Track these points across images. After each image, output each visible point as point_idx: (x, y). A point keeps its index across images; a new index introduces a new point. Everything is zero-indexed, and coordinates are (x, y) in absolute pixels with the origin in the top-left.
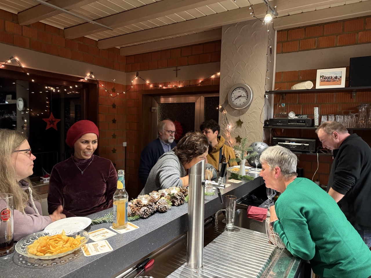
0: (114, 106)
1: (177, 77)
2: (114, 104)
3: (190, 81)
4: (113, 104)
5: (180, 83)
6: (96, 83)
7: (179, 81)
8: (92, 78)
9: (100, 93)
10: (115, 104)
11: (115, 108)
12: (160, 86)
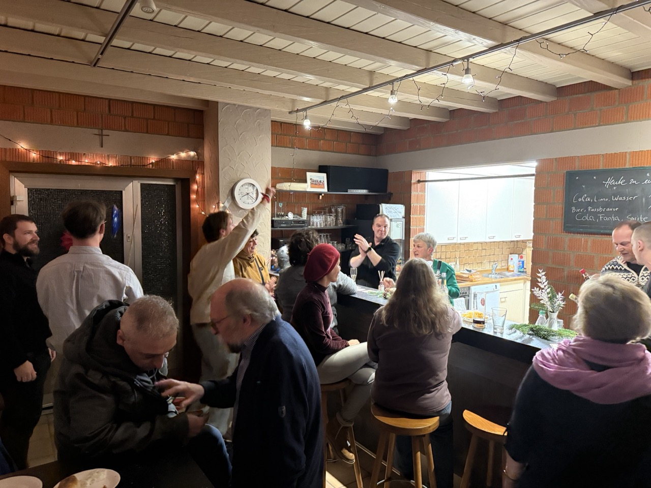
1: (102, 147)
3: (131, 157)
5: (110, 159)
7: (108, 156)
12: (60, 158)
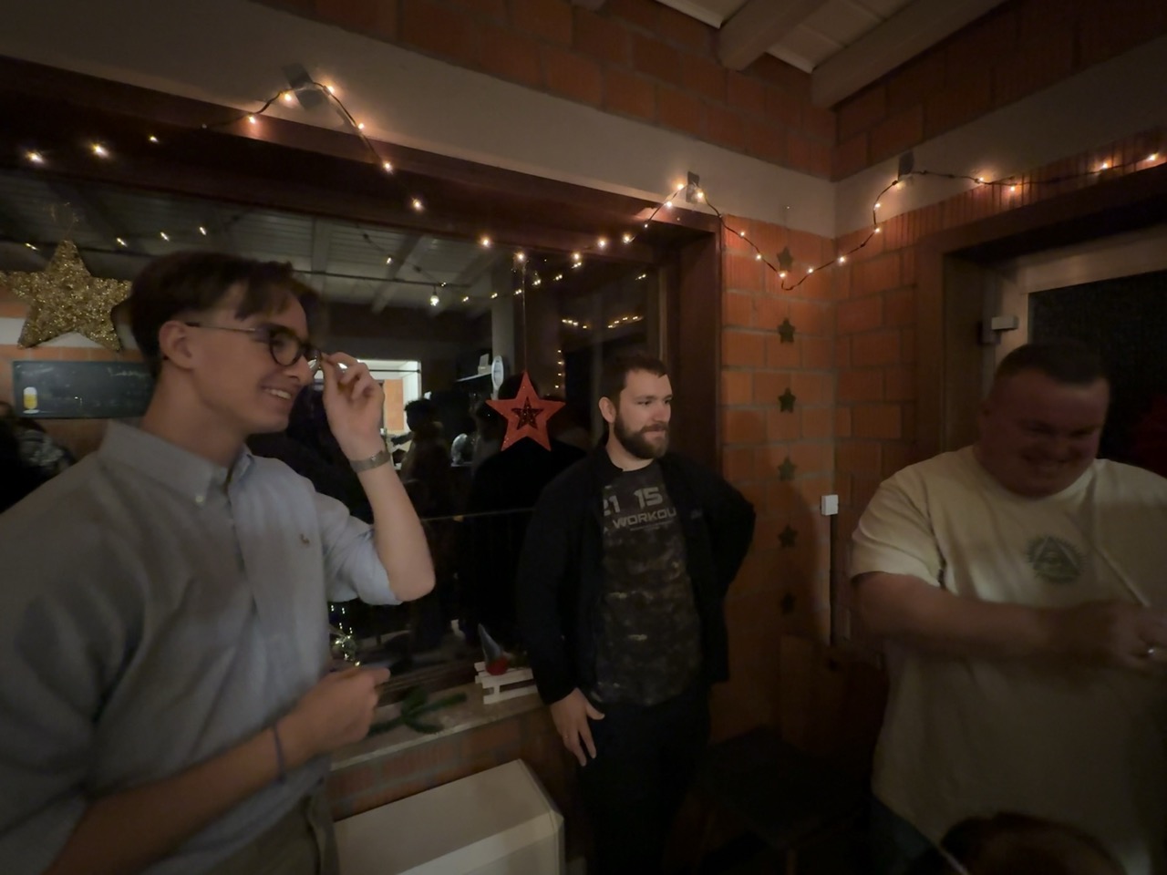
0: (786, 332)
2: (786, 322)
4: (781, 323)
6: (712, 228)
8: (695, 202)
9: (730, 273)
10: (792, 323)
11: (791, 340)
